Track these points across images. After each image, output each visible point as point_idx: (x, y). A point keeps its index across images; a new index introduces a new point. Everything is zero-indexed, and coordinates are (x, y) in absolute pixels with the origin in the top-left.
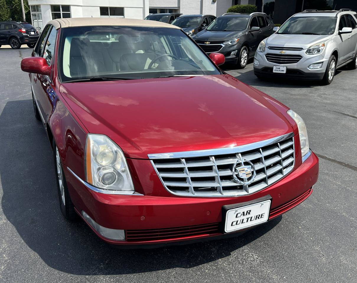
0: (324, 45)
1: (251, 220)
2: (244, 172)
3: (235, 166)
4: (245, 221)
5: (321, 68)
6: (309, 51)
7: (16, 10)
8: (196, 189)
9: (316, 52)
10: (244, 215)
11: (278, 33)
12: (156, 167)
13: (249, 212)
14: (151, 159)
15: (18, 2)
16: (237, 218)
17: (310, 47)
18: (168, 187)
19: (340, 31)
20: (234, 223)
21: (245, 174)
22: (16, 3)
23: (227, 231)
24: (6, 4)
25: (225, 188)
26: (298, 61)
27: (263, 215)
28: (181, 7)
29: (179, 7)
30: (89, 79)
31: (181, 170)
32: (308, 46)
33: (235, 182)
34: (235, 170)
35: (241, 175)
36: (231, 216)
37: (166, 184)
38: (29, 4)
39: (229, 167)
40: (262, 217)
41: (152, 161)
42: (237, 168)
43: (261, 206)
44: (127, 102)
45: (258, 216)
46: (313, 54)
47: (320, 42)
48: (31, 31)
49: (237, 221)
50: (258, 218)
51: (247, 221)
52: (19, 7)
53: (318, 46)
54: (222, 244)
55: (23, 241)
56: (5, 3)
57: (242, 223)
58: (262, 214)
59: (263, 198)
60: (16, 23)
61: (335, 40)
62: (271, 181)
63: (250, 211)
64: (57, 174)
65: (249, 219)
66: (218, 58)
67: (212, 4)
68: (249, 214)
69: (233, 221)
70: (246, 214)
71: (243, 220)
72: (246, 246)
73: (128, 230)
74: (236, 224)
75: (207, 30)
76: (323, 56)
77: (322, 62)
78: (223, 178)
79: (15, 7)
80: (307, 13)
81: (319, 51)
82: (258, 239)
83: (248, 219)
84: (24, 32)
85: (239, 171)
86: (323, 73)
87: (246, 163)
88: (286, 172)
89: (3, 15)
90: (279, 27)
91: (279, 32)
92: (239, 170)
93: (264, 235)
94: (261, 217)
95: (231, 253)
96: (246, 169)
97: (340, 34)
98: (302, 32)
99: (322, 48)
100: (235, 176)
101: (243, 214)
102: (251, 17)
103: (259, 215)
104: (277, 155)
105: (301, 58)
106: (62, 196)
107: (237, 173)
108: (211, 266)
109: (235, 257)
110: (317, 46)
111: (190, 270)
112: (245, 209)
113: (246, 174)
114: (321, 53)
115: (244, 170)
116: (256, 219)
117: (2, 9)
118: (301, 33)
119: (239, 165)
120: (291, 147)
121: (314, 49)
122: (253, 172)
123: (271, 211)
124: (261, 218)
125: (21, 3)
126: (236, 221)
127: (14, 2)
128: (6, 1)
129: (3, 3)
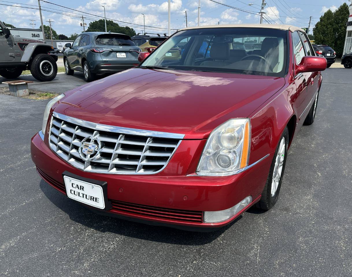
1: (86, 198)
4: (81, 195)
10: (79, 188)
13: (82, 188)
23: (69, 196)
27: (97, 199)
35: (84, 150)
37: (50, 137)
38: (347, 30)
41: (52, 117)
48: (327, 53)
49: (74, 191)
50: (93, 200)
51: (83, 197)
57: (79, 195)
65: (85, 196)
68: (83, 190)
69: (71, 189)
71: (79, 193)
74: (74, 194)
83: (83, 194)
84: (321, 53)
94: (96, 201)
101: (77, 186)
103: (93, 198)
112: (80, 183)
113: (88, 151)
115: (88, 146)
116: (91, 200)
124: (97, 203)
127: (341, 29)
128: (334, 29)
129: (331, 30)
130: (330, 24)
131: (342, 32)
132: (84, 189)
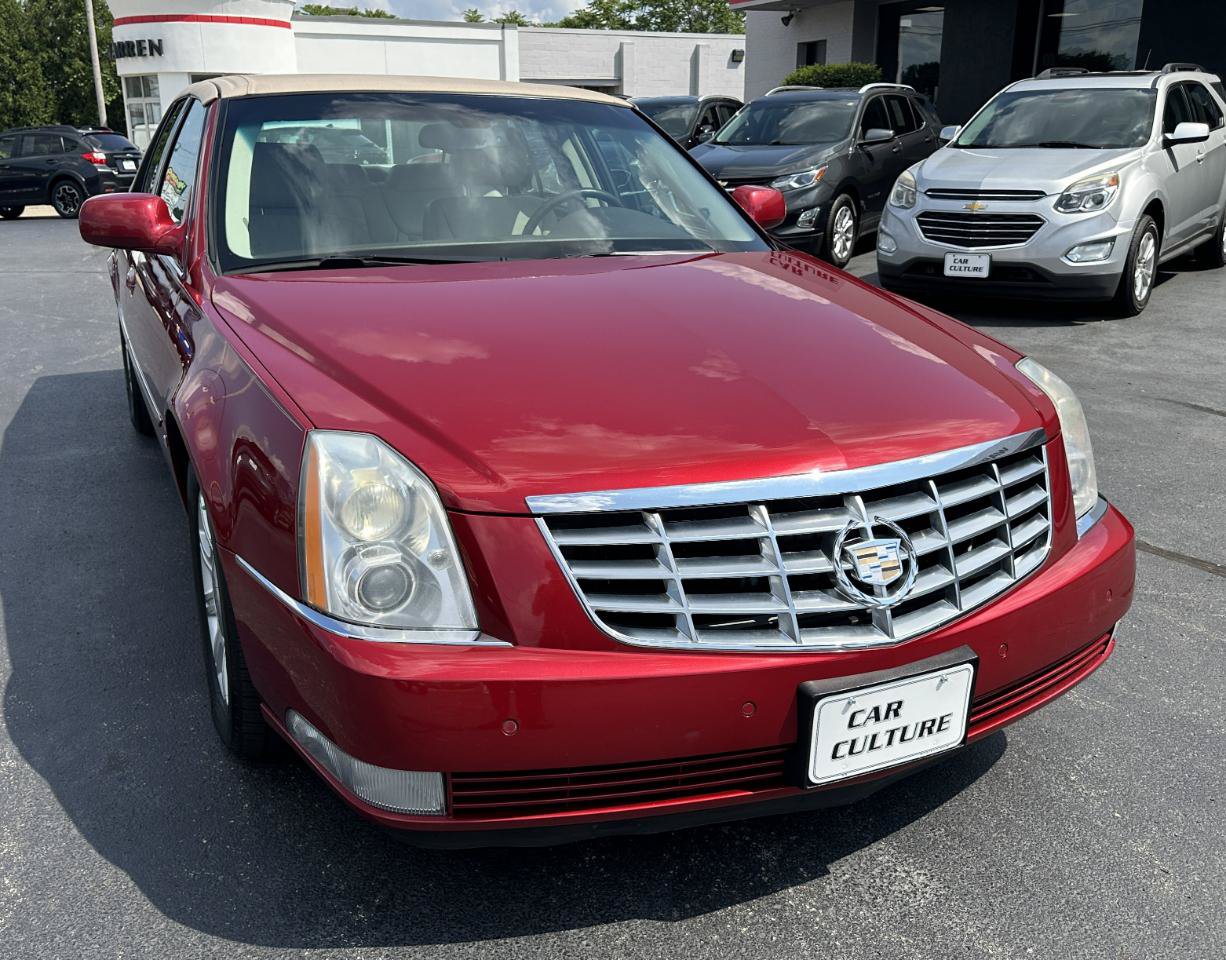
0: (1115, 181)
1: (902, 739)
2: (875, 561)
3: (841, 539)
4: (882, 740)
5: (1107, 257)
6: (1065, 202)
7: (77, 94)
8: (703, 622)
9: (1091, 204)
10: (877, 718)
11: (956, 146)
12: (555, 542)
13: (894, 709)
14: (539, 516)
15: (84, 69)
16: (854, 730)
17: (1068, 189)
18: (601, 614)
19: (1170, 136)
20: (844, 750)
21: (880, 569)
22: (76, 71)
23: (817, 778)
24: (44, 73)
25: (810, 621)
26: (1029, 235)
27: (945, 720)
28: (625, 79)
29: (620, 79)
30: (317, 264)
31: (647, 553)
32: (1061, 185)
33: (843, 596)
34: (844, 553)
35: (865, 572)
36: (830, 721)
37: (591, 605)
38: (119, 74)
39: (820, 543)
40: (944, 726)
41: (541, 522)
42: (847, 548)
43: (938, 688)
44: (448, 352)
45: (929, 725)
46: (1080, 211)
47: (1101, 173)
48: (123, 160)
49: (854, 742)
50: (930, 732)
51: (890, 743)
52: (86, 85)
53: (1097, 183)
54: (794, 838)
55: (75, 831)
56: (40, 70)
57: (872, 747)
58: (942, 718)
59: (945, 656)
60: (74, 132)
61: (1151, 165)
62: (971, 599)
63: (900, 704)
64: (202, 598)
65: (898, 735)
66: (763, 205)
67: (728, 67)
68: (896, 714)
69: (837, 742)
70: (887, 717)
71: (874, 737)
72: (882, 844)
73: (455, 775)
74: (851, 752)
75: (715, 143)
76: (1112, 219)
77: (1113, 239)
78: (800, 583)
79: (74, 84)
80: (1052, 78)
81: (1099, 202)
82: (924, 818)
83: (892, 732)
84: (101, 162)
85: (859, 558)
86: (1116, 275)
87: (881, 531)
88: (1023, 566)
89: (33, 110)
90: (959, 127)
91: (961, 143)
92: (855, 554)
93: (947, 805)
94: (939, 730)
95: (832, 868)
96: (881, 551)
97: (1168, 144)
98: (1040, 142)
99: (1111, 190)
100: (842, 576)
101: (873, 715)
102: (863, 97)
103: (934, 721)
104: (991, 507)
105: (1040, 226)
106: (220, 676)
107: (849, 566)
108: (760, 912)
109: (846, 881)
110: (1091, 183)
111: (681, 928)
112: (882, 697)
113: (884, 570)
114: (1107, 208)
115: (875, 555)
116: (921, 735)
117: (30, 90)
118: (1037, 143)
119: (855, 535)
120: (1036, 481)
121: (1081, 196)
122: (906, 564)
123: (973, 710)
124: (941, 733)
125: (91, 72)
126: (850, 742)
127: (70, 66)
128: (43, 65)
129: (34, 70)
130: (25, 48)
131: (78, 78)
132: (900, 711)
